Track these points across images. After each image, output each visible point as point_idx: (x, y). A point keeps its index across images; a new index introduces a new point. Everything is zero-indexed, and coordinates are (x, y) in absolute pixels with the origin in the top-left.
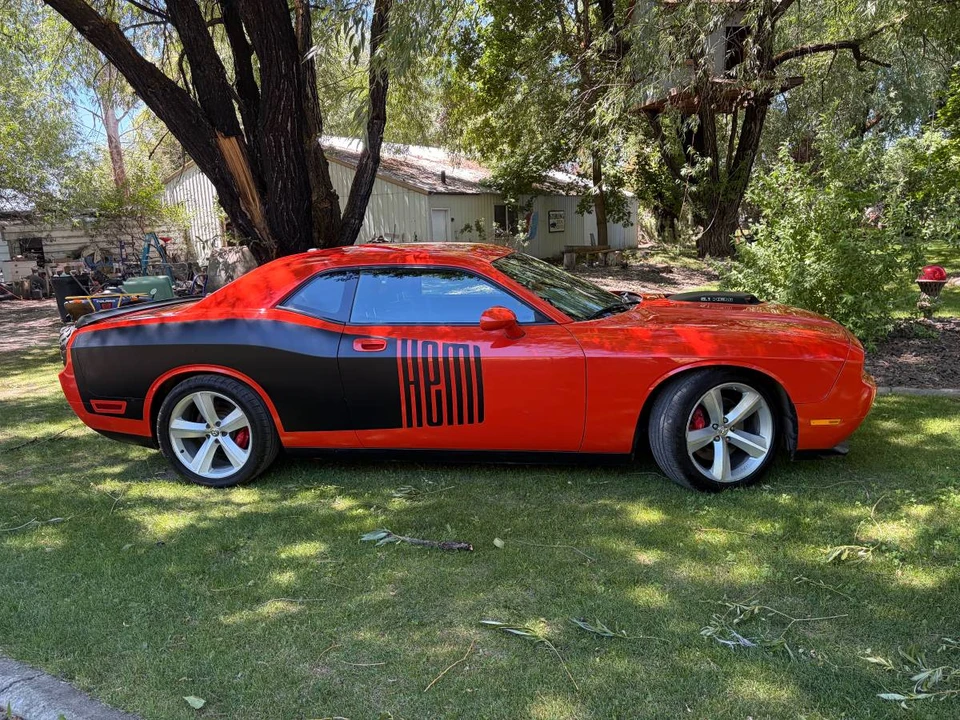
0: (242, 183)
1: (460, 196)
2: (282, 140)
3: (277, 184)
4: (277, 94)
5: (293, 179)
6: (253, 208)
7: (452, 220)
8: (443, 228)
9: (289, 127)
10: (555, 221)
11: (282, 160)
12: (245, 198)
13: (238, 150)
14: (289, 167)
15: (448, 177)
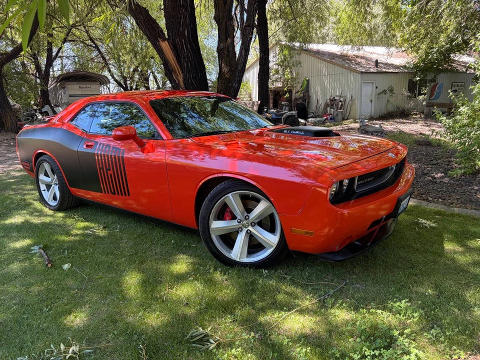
0: (173, 65)
1: (385, 74)
2: (183, 41)
3: (184, 64)
4: (179, 16)
5: (190, 61)
6: (179, 77)
7: (377, 87)
8: (370, 92)
9: (186, 34)
10: (457, 88)
11: (184, 51)
12: (175, 72)
13: (169, 47)
14: (188, 55)
15: (380, 63)
